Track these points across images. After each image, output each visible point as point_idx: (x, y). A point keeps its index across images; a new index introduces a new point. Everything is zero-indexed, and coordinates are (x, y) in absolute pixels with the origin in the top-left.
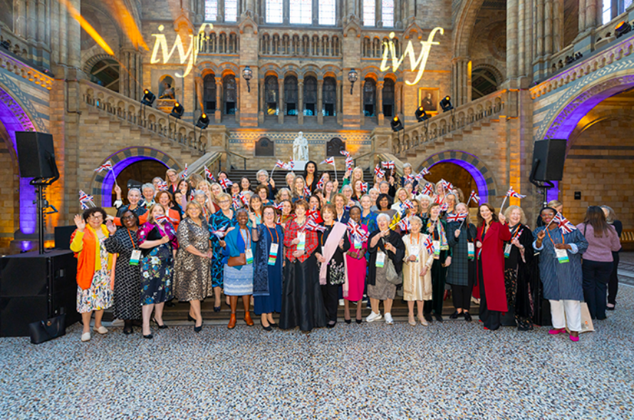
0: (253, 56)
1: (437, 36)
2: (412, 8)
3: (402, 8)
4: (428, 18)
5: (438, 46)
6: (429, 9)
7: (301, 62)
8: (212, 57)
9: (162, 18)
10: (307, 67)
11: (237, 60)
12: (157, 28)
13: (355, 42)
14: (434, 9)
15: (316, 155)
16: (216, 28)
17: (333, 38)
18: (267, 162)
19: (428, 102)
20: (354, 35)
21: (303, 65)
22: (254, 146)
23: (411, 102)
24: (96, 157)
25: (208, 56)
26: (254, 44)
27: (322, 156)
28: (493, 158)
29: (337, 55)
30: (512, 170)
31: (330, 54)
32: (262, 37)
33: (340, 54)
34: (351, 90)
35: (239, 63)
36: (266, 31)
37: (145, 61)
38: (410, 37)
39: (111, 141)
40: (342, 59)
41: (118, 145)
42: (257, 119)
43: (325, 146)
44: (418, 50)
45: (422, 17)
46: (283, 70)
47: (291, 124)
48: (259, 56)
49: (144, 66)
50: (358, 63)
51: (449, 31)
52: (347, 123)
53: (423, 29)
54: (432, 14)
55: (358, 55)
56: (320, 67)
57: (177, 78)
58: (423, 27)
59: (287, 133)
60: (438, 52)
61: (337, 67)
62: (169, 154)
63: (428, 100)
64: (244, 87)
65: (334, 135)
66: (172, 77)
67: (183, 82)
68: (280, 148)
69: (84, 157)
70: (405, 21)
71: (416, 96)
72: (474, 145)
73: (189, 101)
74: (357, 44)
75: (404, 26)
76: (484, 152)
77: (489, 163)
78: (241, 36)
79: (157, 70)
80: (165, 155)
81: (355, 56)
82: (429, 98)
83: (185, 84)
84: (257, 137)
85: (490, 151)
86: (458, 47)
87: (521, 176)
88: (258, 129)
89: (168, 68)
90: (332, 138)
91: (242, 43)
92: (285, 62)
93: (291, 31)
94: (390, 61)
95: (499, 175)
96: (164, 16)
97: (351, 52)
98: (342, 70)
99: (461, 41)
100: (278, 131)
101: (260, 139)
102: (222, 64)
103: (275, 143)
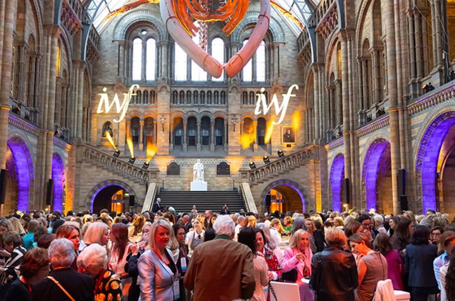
0: (166, 107)
1: (294, 91)
2: (276, 71)
3: (270, 70)
4: (287, 79)
5: (294, 97)
6: (288, 73)
7: (199, 110)
8: (138, 107)
9: (106, 83)
10: (203, 113)
11: (155, 109)
12: (102, 89)
13: (237, 96)
14: (291, 72)
15: (209, 174)
16: (141, 88)
17: (221, 92)
18: (175, 179)
19: (289, 136)
20: (236, 91)
21: (201, 111)
22: (166, 168)
23: (277, 136)
24: (89, 185)
25: (135, 107)
26: (167, 99)
27: (213, 175)
28: (307, 184)
29: (224, 103)
30: (318, 190)
31: (219, 103)
32: (172, 93)
33: (226, 103)
34: (234, 129)
35: (157, 111)
36: (175, 89)
37: (93, 111)
38: (275, 92)
39: (97, 177)
40: (228, 107)
41: (101, 179)
42: (168, 150)
43: (216, 168)
44: (280, 100)
45: (283, 78)
46: (187, 115)
47: (192, 153)
48: (170, 106)
49: (92, 115)
50: (239, 110)
51: (301, 87)
52: (231, 152)
53: (283, 87)
54: (290, 76)
55: (239, 104)
56: (213, 113)
57: (115, 123)
58: (284, 85)
59: (189, 159)
60: (295, 101)
61: (224, 113)
62: (128, 183)
63: (288, 135)
64: (160, 128)
65: (222, 160)
66: (111, 122)
67: (119, 125)
68: (184, 170)
69: (82, 186)
70: (272, 80)
71: (280, 132)
72: (296, 176)
73: (122, 138)
74: (238, 97)
75: (271, 84)
76: (302, 180)
77: (305, 186)
78: (158, 93)
79: (101, 118)
80: (125, 184)
81: (237, 106)
82: (289, 133)
83: (120, 127)
84: (168, 162)
85: (305, 180)
86: (308, 99)
87: (322, 194)
88: (169, 157)
89: (108, 116)
90: (220, 162)
91: (159, 98)
92: (188, 109)
93: (192, 88)
94: (261, 108)
95: (311, 193)
96: (107, 82)
97: (234, 102)
98: (228, 115)
99: (309, 96)
100: (183, 158)
101: (171, 164)
102: (145, 112)
103: (181, 167)
